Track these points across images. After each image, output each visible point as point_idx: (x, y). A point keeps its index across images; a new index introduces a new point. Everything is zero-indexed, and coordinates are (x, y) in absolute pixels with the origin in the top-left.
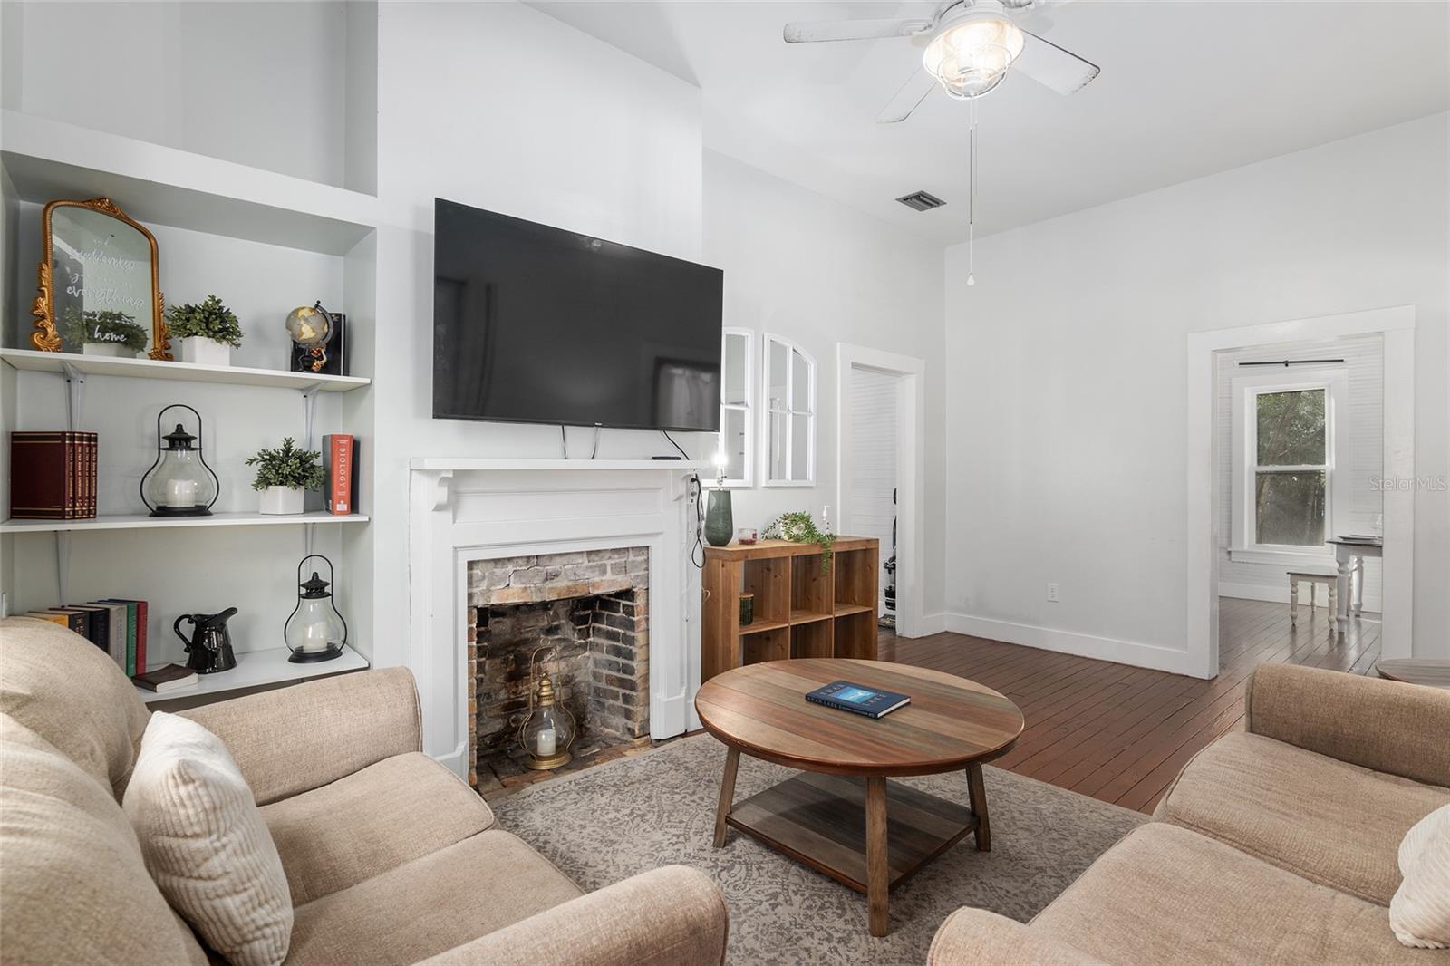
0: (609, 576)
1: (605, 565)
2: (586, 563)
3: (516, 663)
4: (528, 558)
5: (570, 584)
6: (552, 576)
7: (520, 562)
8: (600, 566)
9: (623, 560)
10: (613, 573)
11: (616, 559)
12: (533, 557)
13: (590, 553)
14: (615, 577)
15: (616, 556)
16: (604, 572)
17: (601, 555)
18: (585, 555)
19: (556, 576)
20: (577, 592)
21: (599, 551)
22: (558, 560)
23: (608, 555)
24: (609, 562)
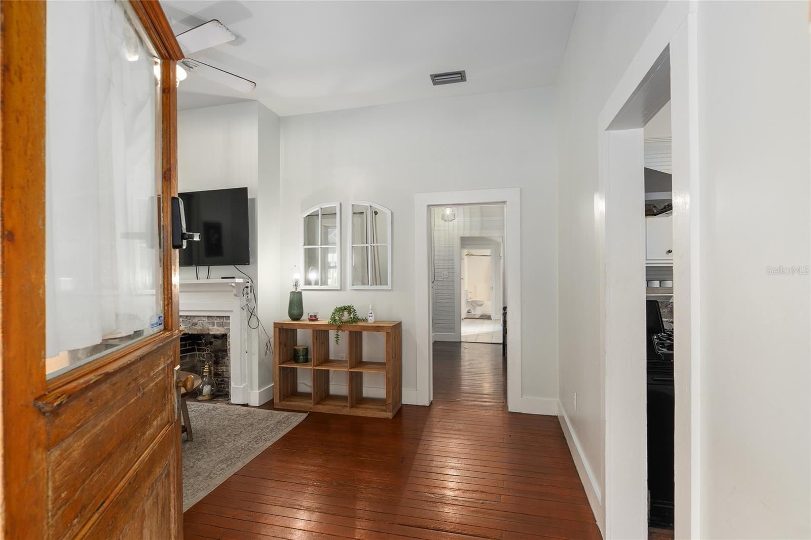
0: (215, 327)
1: (214, 322)
2: (207, 321)
3: (216, 357)
4: (187, 316)
5: (201, 328)
6: (195, 324)
7: (184, 318)
8: (212, 323)
9: (222, 321)
10: (217, 326)
11: (218, 320)
12: (188, 316)
13: (208, 317)
14: (218, 328)
15: (218, 319)
16: (214, 325)
17: (212, 318)
18: (206, 318)
19: (196, 324)
20: (204, 331)
21: (212, 316)
22: (197, 318)
23: (215, 318)
24: (216, 321)
